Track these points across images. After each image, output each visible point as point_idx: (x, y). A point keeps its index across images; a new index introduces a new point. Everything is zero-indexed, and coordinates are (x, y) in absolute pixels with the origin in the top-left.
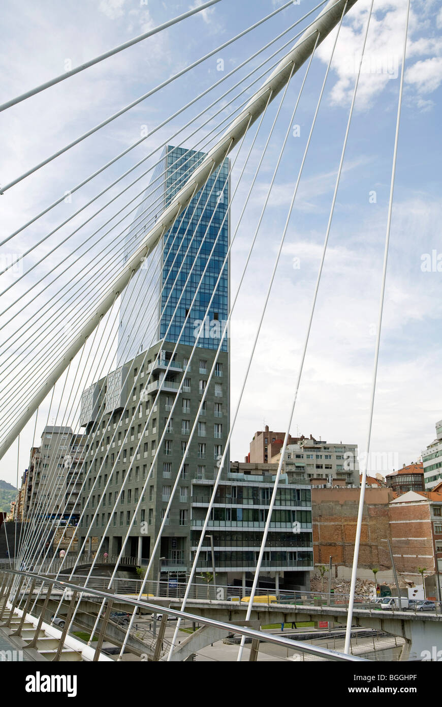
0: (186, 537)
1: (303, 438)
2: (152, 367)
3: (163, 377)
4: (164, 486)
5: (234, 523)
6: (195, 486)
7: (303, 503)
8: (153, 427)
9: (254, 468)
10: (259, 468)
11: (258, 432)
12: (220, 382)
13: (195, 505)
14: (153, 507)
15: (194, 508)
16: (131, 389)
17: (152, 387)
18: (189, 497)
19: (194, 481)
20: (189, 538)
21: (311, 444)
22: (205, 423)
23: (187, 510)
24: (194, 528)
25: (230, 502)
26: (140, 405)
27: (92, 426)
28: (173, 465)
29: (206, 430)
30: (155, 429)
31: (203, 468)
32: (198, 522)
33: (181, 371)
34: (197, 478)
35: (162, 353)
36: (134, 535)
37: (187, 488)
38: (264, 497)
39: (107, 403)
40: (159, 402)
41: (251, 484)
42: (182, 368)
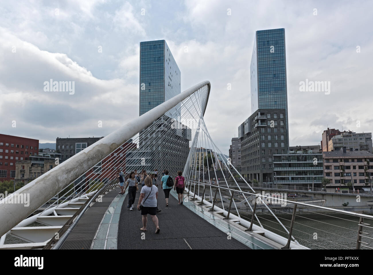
0: (272, 173)
1: (345, 132)
2: (256, 118)
3: (259, 122)
5: (290, 168)
6: (274, 156)
7: (319, 160)
8: (258, 138)
9: (307, 148)
10: (309, 147)
11: (324, 131)
12: (283, 120)
13: (274, 163)
14: (259, 164)
16: (251, 126)
17: (256, 125)
18: (272, 160)
19: (274, 155)
21: (347, 134)
22: (277, 135)
23: (272, 164)
24: (274, 170)
25: (288, 161)
26: (254, 131)
27: (242, 139)
28: (265, 150)
29: (278, 137)
30: (258, 139)
31: (277, 150)
32: (276, 168)
33: (266, 118)
34: (275, 154)
35: (259, 113)
36: (255, 173)
37: (271, 157)
38: (302, 158)
39: (245, 131)
40: (259, 130)
41: (296, 155)
42: (267, 117)
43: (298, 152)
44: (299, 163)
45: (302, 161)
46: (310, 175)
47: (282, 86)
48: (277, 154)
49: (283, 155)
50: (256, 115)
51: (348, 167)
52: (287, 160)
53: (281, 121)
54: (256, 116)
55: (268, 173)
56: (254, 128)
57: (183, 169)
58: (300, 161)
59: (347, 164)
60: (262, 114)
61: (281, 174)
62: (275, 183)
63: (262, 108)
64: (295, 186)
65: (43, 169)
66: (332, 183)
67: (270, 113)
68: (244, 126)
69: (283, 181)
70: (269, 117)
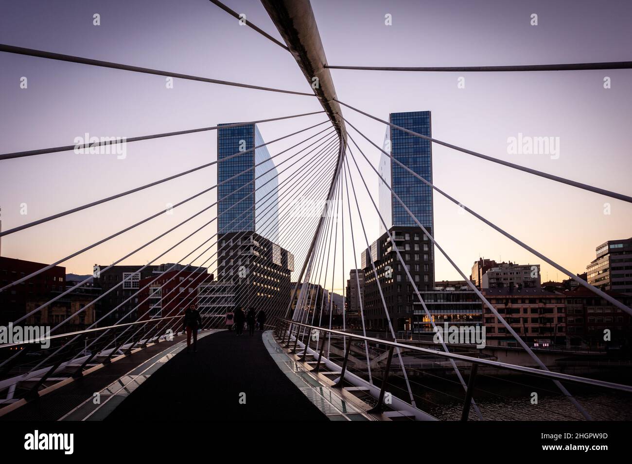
2: (389, 239)
3: (394, 244)
5: (437, 311)
6: (415, 295)
7: (477, 300)
12: (427, 243)
13: (414, 303)
14: (393, 305)
15: (415, 305)
16: (381, 251)
17: (389, 250)
18: (412, 300)
19: (414, 292)
21: (508, 266)
22: (419, 264)
23: (412, 306)
24: (414, 314)
25: (434, 301)
26: (386, 259)
27: (367, 270)
28: (402, 285)
29: (419, 268)
30: (393, 269)
31: (419, 286)
32: (417, 311)
33: (404, 240)
35: (394, 232)
37: (411, 296)
38: (453, 298)
40: (393, 257)
41: (445, 292)
42: (405, 238)
43: (448, 289)
44: (449, 304)
45: (453, 301)
46: (463, 321)
47: (427, 195)
49: (426, 292)
50: (390, 235)
51: (517, 311)
52: (432, 300)
53: (425, 244)
54: (389, 237)
55: (405, 317)
56: (386, 254)
57: (284, 311)
58: (450, 301)
59: (515, 306)
60: (397, 234)
61: (424, 320)
62: (415, 332)
63: (398, 225)
65: (69, 310)
66: (494, 332)
67: (409, 233)
69: (427, 329)
70: (407, 238)
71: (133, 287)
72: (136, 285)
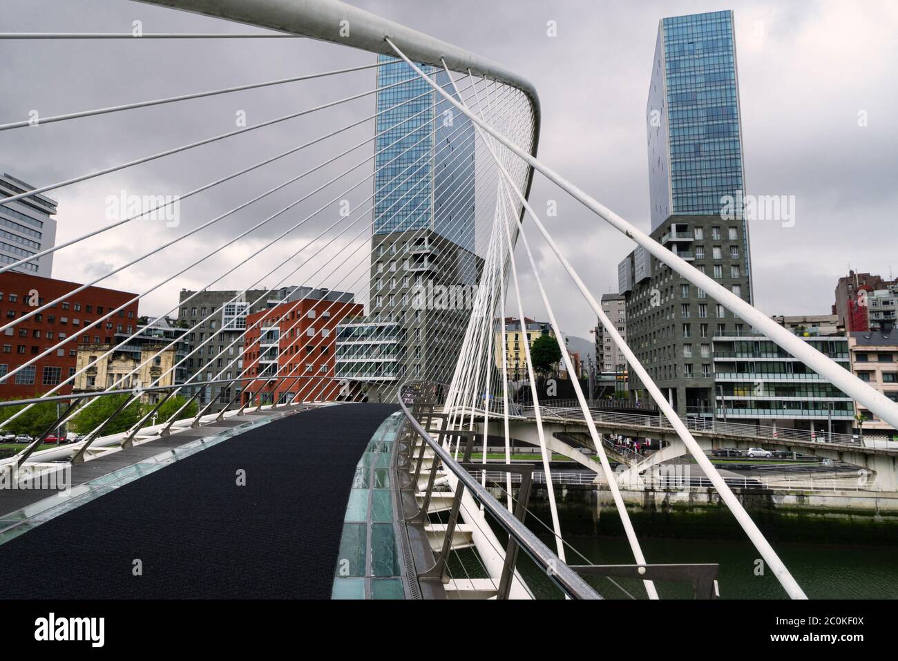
0: (711, 388)
2: (666, 239)
3: (674, 248)
4: (684, 344)
5: (759, 375)
6: (716, 343)
7: (839, 355)
8: (672, 293)
9: (802, 321)
10: (807, 321)
11: (841, 278)
12: (736, 244)
13: (716, 359)
14: (676, 363)
15: (717, 363)
18: (711, 353)
19: (715, 339)
20: (713, 388)
23: (709, 365)
24: (717, 380)
25: (754, 356)
26: (661, 274)
27: (628, 295)
28: (692, 325)
30: (672, 295)
31: (723, 326)
32: (721, 375)
33: (692, 240)
34: (718, 335)
35: (674, 226)
36: (666, 387)
37: (708, 345)
39: (636, 274)
42: (694, 237)
44: (784, 363)
46: (814, 396)
48: (723, 335)
49: (739, 338)
50: (666, 230)
52: (750, 355)
53: (733, 246)
54: (664, 235)
55: (700, 386)
56: (661, 266)
58: (786, 356)
60: (681, 229)
61: (736, 392)
62: (719, 416)
63: (682, 213)
64: (775, 427)
66: (878, 421)
67: (702, 227)
68: (633, 262)
69: (742, 411)
70: (699, 234)
71: (237, 327)
72: (241, 323)
